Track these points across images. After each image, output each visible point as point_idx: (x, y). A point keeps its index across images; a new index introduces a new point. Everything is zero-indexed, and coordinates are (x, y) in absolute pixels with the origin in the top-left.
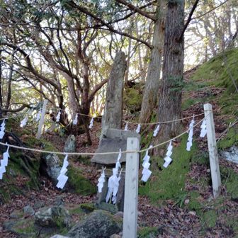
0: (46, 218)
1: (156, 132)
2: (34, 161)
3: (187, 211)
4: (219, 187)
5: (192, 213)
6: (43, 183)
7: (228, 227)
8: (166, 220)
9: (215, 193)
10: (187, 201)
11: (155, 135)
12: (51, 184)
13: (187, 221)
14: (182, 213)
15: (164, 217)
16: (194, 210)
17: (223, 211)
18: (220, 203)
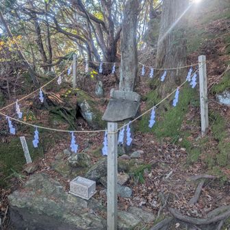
0: (74, 162)
1: (163, 78)
2: (71, 111)
3: (180, 147)
4: (207, 129)
5: (183, 149)
6: (80, 125)
7: (205, 163)
8: (161, 156)
9: (203, 133)
10: (181, 140)
11: (162, 80)
12: (86, 125)
13: (178, 156)
14: (176, 149)
15: (161, 153)
16: (184, 147)
17: (205, 149)
18: (205, 142)
